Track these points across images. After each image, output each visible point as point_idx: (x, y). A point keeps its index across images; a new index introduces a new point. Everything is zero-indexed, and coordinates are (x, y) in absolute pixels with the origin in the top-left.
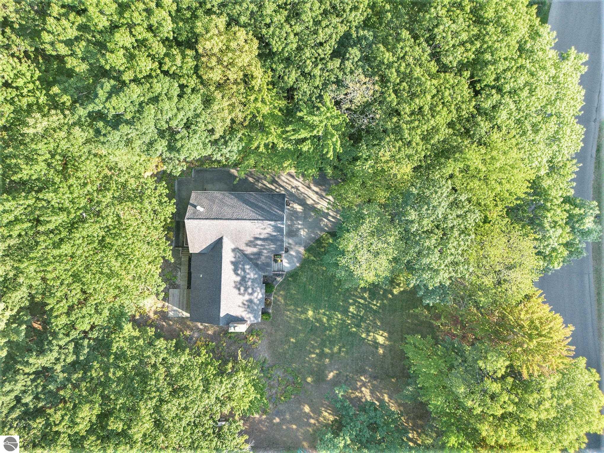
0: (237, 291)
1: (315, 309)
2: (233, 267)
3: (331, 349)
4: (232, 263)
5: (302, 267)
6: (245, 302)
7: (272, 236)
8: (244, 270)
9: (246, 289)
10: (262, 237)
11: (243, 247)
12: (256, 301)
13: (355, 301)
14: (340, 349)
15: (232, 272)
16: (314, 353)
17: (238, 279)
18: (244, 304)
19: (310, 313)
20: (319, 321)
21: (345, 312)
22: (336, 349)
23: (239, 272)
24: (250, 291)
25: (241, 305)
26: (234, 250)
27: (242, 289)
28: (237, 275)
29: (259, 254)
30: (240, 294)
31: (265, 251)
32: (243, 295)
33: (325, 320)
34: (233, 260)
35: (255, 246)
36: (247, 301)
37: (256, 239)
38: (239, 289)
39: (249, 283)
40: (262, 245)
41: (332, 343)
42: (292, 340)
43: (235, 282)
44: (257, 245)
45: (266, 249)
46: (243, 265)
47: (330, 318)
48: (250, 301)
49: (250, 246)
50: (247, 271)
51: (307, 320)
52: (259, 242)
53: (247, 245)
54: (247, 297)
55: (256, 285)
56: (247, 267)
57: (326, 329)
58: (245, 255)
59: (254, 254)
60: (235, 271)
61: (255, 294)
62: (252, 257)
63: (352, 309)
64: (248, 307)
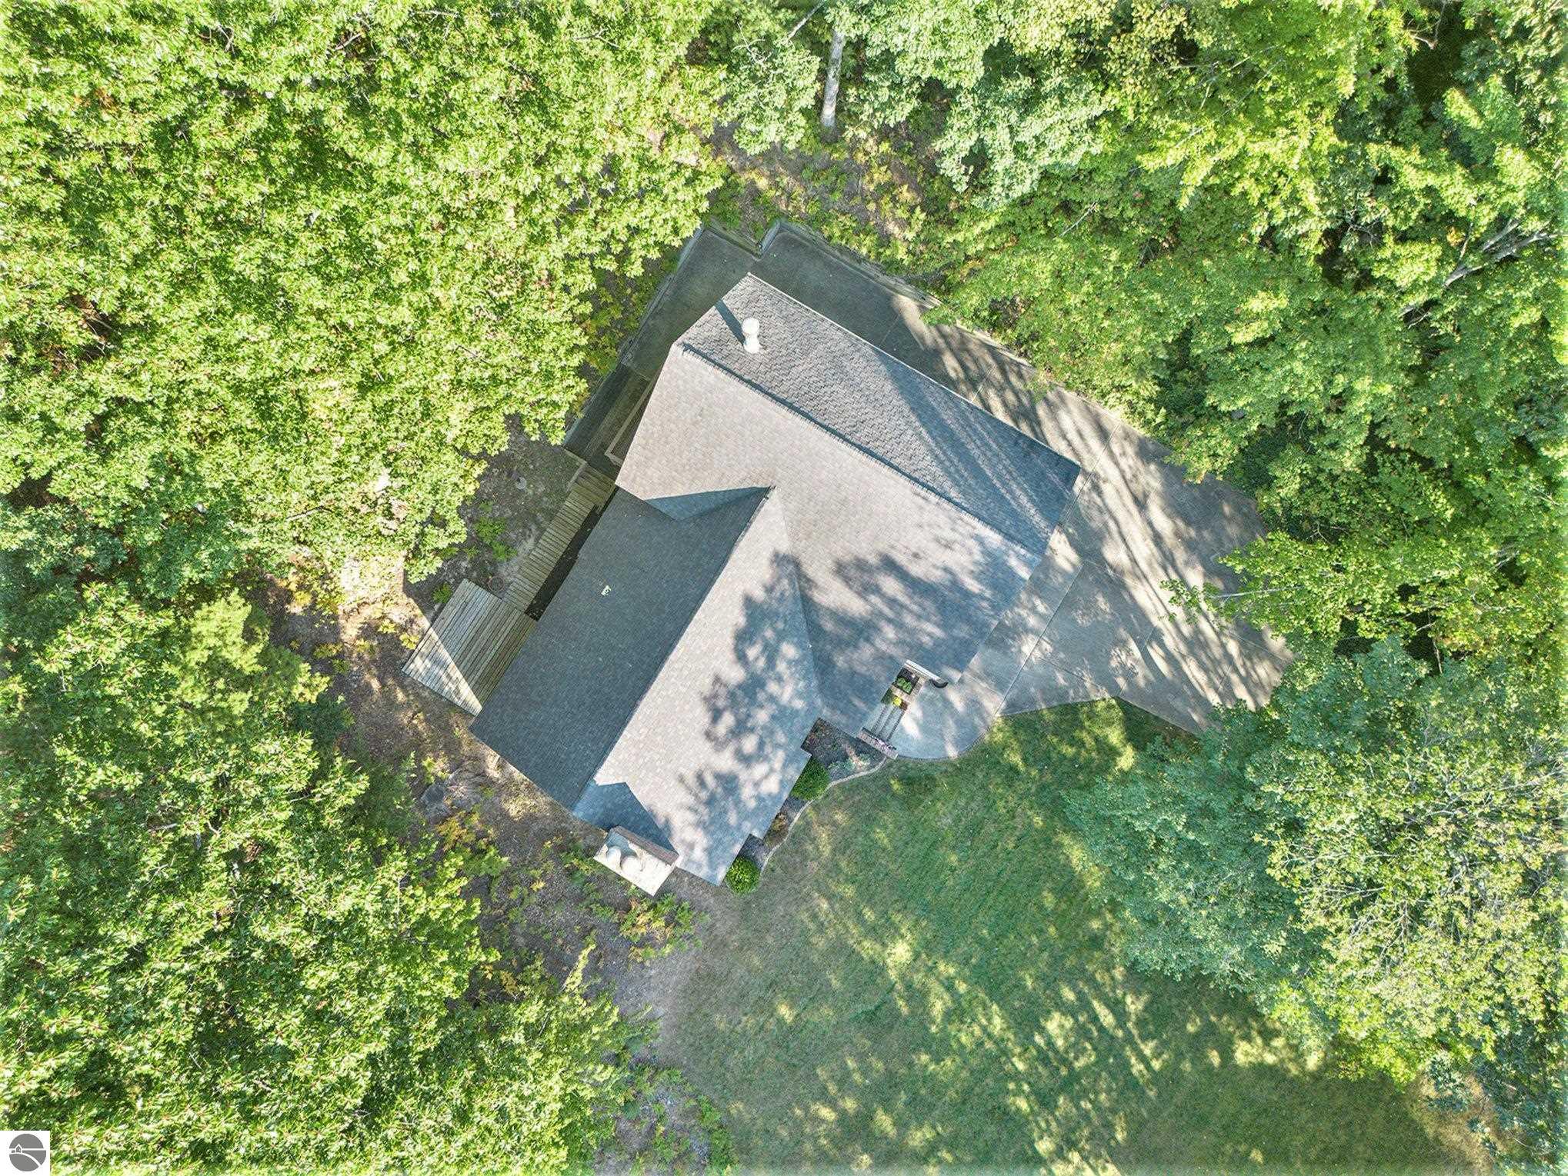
0: (703, 719)
1: (926, 948)
2: (742, 621)
3: (901, 1125)
4: (749, 602)
5: (961, 770)
6: (710, 780)
7: (956, 585)
8: (771, 654)
9: (740, 729)
10: (916, 570)
11: (819, 570)
12: (747, 793)
13: (1084, 1004)
14: (932, 1148)
15: (730, 641)
16: (832, 1104)
17: (735, 674)
19: (900, 952)
20: (918, 997)
21: (1027, 1021)
22: (918, 1137)
23: (752, 652)
24: (749, 744)
25: (691, 780)
26: (780, 560)
27: (728, 720)
28: (741, 657)
29: (862, 630)
30: (708, 735)
31: (890, 632)
32: (719, 744)
33: (938, 1008)
34: (759, 594)
35: (867, 589)
36: (718, 776)
37: (890, 565)
38: (716, 715)
39: (762, 716)
40: (892, 602)
41: (919, 1109)
42: (785, 1012)
43: (717, 680)
44: (877, 590)
45: (899, 625)
46: (781, 636)
47: (958, 1013)
48: (729, 783)
49: (847, 580)
50: (781, 667)
51: (877, 969)
52: (891, 585)
53: (840, 570)
54: (725, 762)
55: (781, 737)
56: (789, 650)
57: (926, 1043)
58: (807, 604)
59: (842, 619)
60: (743, 638)
61: (760, 770)
62: (829, 626)
63: (1056, 1025)
64: (710, 802)
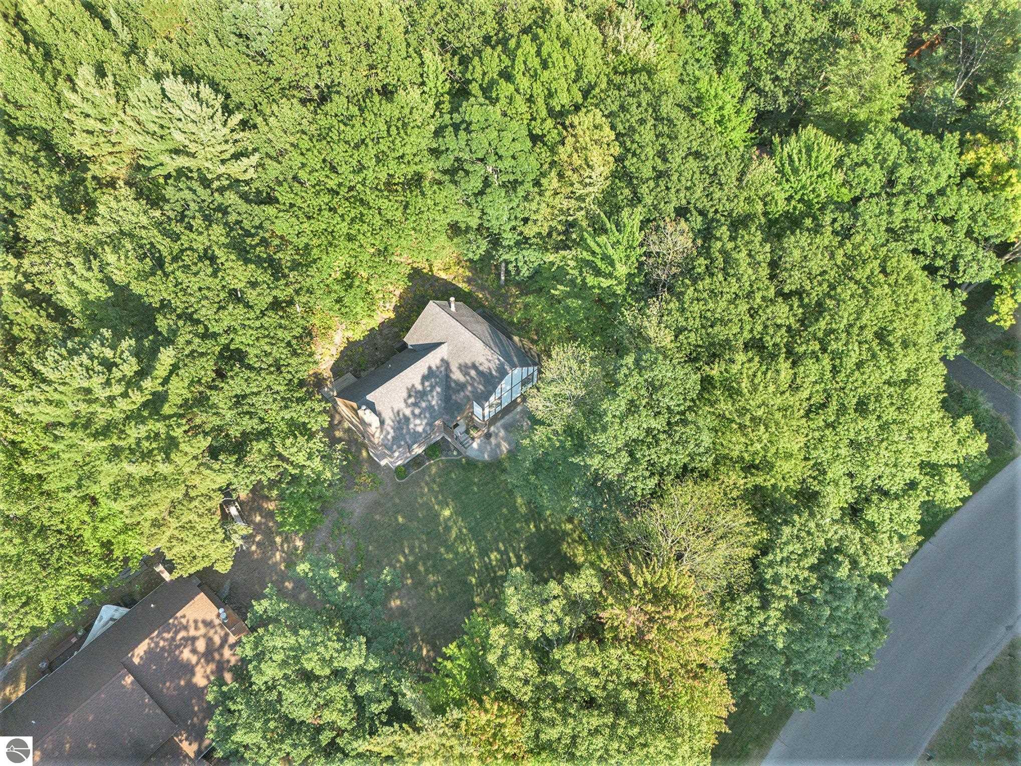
0: (405, 395)
1: (456, 513)
2: (426, 372)
3: (427, 572)
4: (430, 368)
6: (401, 414)
7: (491, 373)
8: (433, 387)
9: (415, 405)
10: (481, 368)
11: (454, 368)
13: (506, 552)
14: (436, 584)
15: (419, 378)
16: (405, 556)
17: (419, 387)
18: (398, 413)
19: (447, 513)
20: (448, 529)
21: (484, 552)
22: (432, 578)
23: (427, 384)
24: (417, 411)
25: (395, 410)
26: (442, 360)
27: (412, 400)
28: (423, 383)
29: (462, 386)
30: (405, 401)
31: (469, 388)
32: (408, 406)
33: (453, 534)
34: (434, 368)
35: (466, 374)
36: (404, 415)
37: (474, 367)
38: (410, 396)
39: (424, 405)
40: (472, 378)
41: (435, 569)
42: (400, 520)
43: (413, 386)
44: (468, 374)
45: (472, 385)
46: (436, 383)
47: (461, 538)
48: (407, 419)
49: (461, 371)
50: (435, 393)
51: (437, 515)
52: (473, 373)
53: (460, 368)
54: (408, 412)
55: (427, 415)
56: (438, 389)
57: (444, 543)
58: (447, 376)
59: (457, 383)
60: (425, 378)
61: (418, 422)
62: (453, 385)
63: (494, 556)
64: (399, 422)
